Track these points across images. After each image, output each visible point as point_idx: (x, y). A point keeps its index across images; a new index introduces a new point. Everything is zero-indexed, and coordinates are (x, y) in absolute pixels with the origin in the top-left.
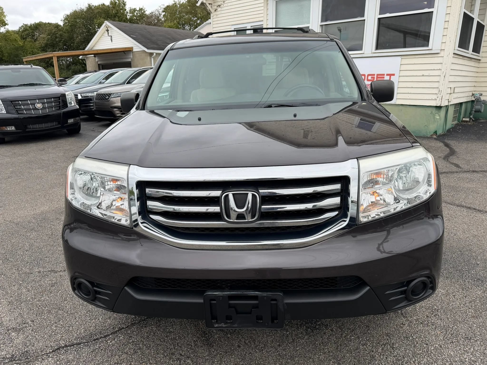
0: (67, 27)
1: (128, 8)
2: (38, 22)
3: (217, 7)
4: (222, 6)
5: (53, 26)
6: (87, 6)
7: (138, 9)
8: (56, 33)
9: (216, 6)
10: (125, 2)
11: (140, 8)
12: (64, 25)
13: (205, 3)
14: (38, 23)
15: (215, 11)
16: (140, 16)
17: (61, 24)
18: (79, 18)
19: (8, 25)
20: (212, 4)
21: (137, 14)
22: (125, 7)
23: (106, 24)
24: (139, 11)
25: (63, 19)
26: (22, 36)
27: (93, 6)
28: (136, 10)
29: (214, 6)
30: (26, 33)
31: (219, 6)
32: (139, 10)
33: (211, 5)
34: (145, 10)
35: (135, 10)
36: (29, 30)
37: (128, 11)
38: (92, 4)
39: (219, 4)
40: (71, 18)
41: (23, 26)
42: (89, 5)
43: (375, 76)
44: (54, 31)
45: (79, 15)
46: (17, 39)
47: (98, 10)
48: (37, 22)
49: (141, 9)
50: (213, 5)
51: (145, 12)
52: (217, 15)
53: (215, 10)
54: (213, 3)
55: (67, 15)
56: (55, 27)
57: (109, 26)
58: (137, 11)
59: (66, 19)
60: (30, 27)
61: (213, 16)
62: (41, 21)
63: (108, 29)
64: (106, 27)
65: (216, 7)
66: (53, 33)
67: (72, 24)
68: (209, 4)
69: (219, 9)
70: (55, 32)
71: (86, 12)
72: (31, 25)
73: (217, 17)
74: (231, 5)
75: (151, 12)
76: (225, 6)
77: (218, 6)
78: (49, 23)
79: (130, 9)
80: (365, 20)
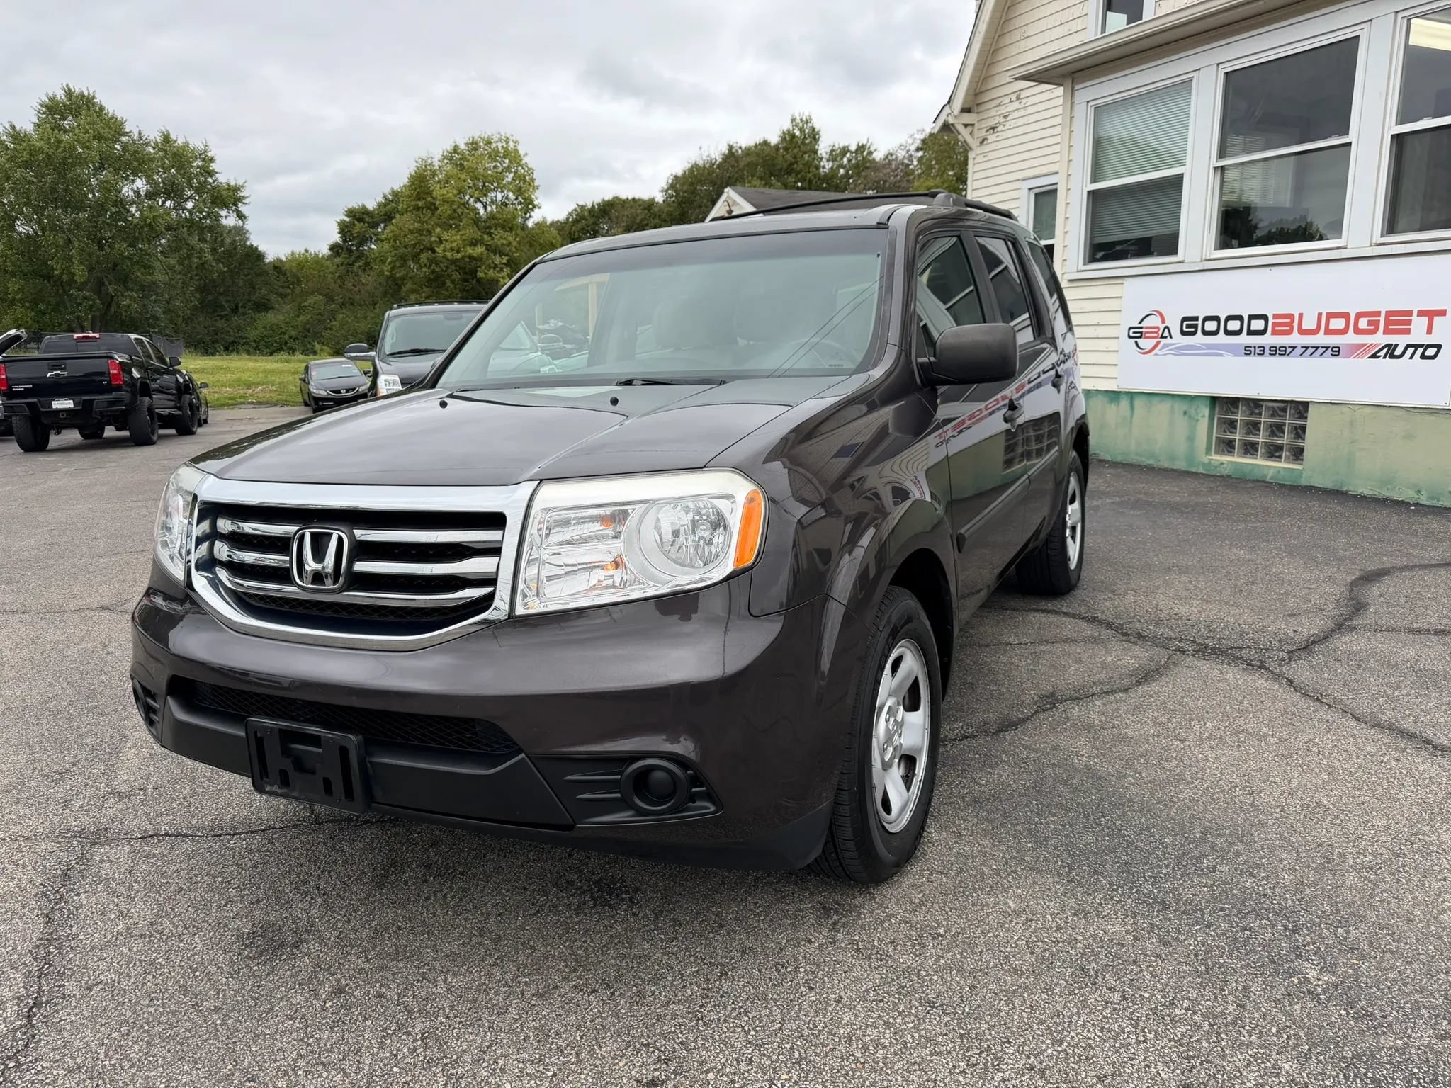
0: (670, 206)
1: (823, 148)
2: (611, 198)
3: (987, 131)
4: (1000, 128)
5: (640, 206)
6: (725, 150)
7: (853, 148)
8: (646, 222)
9: (985, 130)
10: (818, 133)
11: (858, 145)
12: (664, 201)
13: (952, 124)
14: (609, 201)
15: (982, 142)
16: (857, 166)
17: (660, 198)
18: (702, 182)
19: (539, 208)
20: (973, 125)
21: (849, 161)
22: (816, 144)
23: (728, 197)
24: (856, 151)
25: (666, 187)
26: (570, 233)
27: (740, 148)
28: (849, 151)
29: (978, 129)
30: (580, 225)
31: (993, 128)
32: (857, 150)
33: (969, 129)
34: (872, 149)
35: (844, 151)
36: (586, 220)
37: (824, 155)
38: (738, 145)
39: (992, 123)
40: (683, 184)
41: (575, 210)
42: (731, 147)
43: (1382, 319)
44: (640, 217)
45: (702, 175)
46: (554, 241)
47: (748, 159)
48: (606, 199)
49: (861, 148)
50: (976, 127)
51: (870, 153)
52: (984, 154)
53: (981, 140)
54: (979, 121)
55: (676, 177)
56: (645, 209)
57: (734, 201)
58: (852, 152)
59: (672, 186)
60: (591, 210)
61: (974, 159)
62: (617, 195)
63: (732, 208)
64: (726, 203)
65: (983, 133)
66: (638, 224)
67: (685, 197)
68: (966, 126)
69: (992, 138)
70: (642, 220)
71: (719, 166)
72: (593, 206)
73: (986, 159)
74: (1024, 125)
75: (886, 153)
76: (1007, 127)
77: (991, 128)
78: (634, 199)
79: (831, 148)
80: (1349, 144)
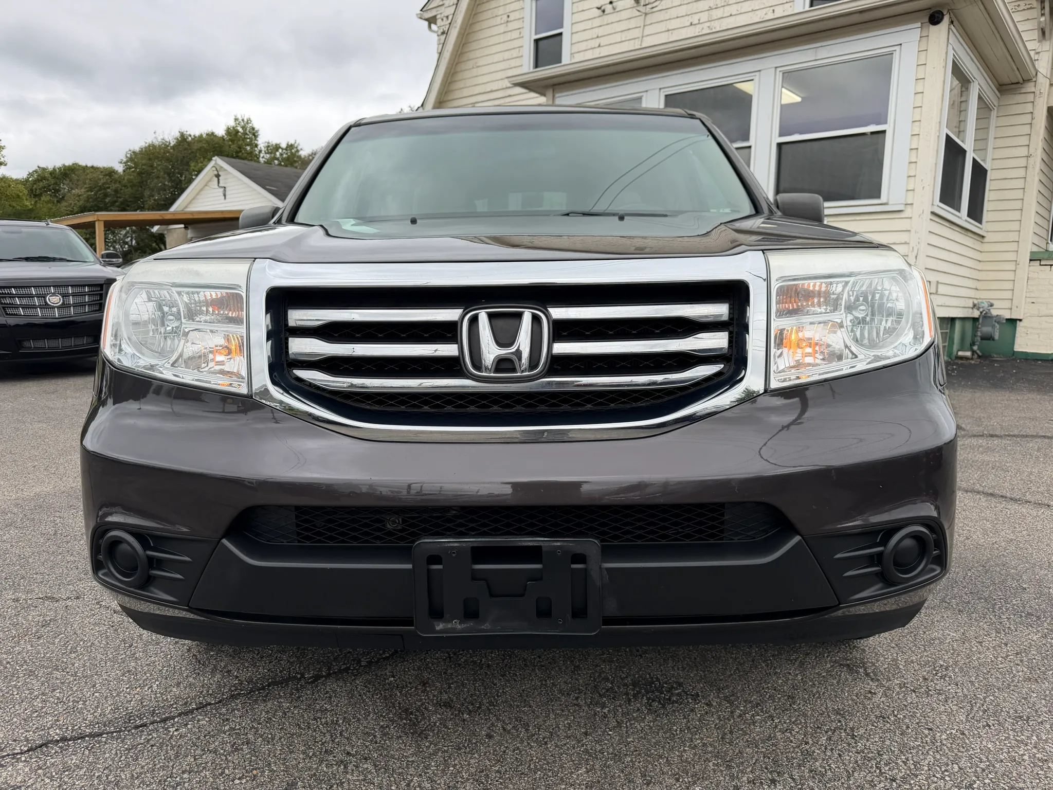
0: (130, 175)
1: (262, 142)
2: (71, 164)
5: (102, 172)
6: (178, 135)
7: (284, 145)
8: (107, 186)
10: (257, 131)
11: (288, 144)
12: (124, 171)
14: (69, 167)
16: (288, 159)
17: (120, 168)
18: (158, 159)
19: (6, 165)
21: (281, 155)
22: (256, 140)
23: (216, 163)
24: (286, 149)
25: (125, 160)
26: (32, 190)
27: (190, 136)
28: (280, 147)
30: (41, 184)
32: (287, 147)
34: (299, 148)
35: (277, 147)
36: (48, 180)
37: (263, 149)
38: (188, 133)
40: (142, 159)
41: (36, 171)
42: (182, 135)
44: (102, 181)
45: (159, 153)
46: (21, 194)
47: (200, 145)
48: (67, 164)
49: (290, 147)
51: (298, 151)
55: (134, 152)
56: (106, 175)
57: (222, 167)
58: (282, 149)
59: (131, 159)
60: (53, 173)
62: (77, 162)
63: (220, 173)
64: (214, 169)
66: (100, 186)
67: (144, 169)
70: (104, 184)
71: (173, 147)
72: (54, 169)
75: (310, 153)
78: (92, 167)
79: (266, 144)
80: (750, 147)
